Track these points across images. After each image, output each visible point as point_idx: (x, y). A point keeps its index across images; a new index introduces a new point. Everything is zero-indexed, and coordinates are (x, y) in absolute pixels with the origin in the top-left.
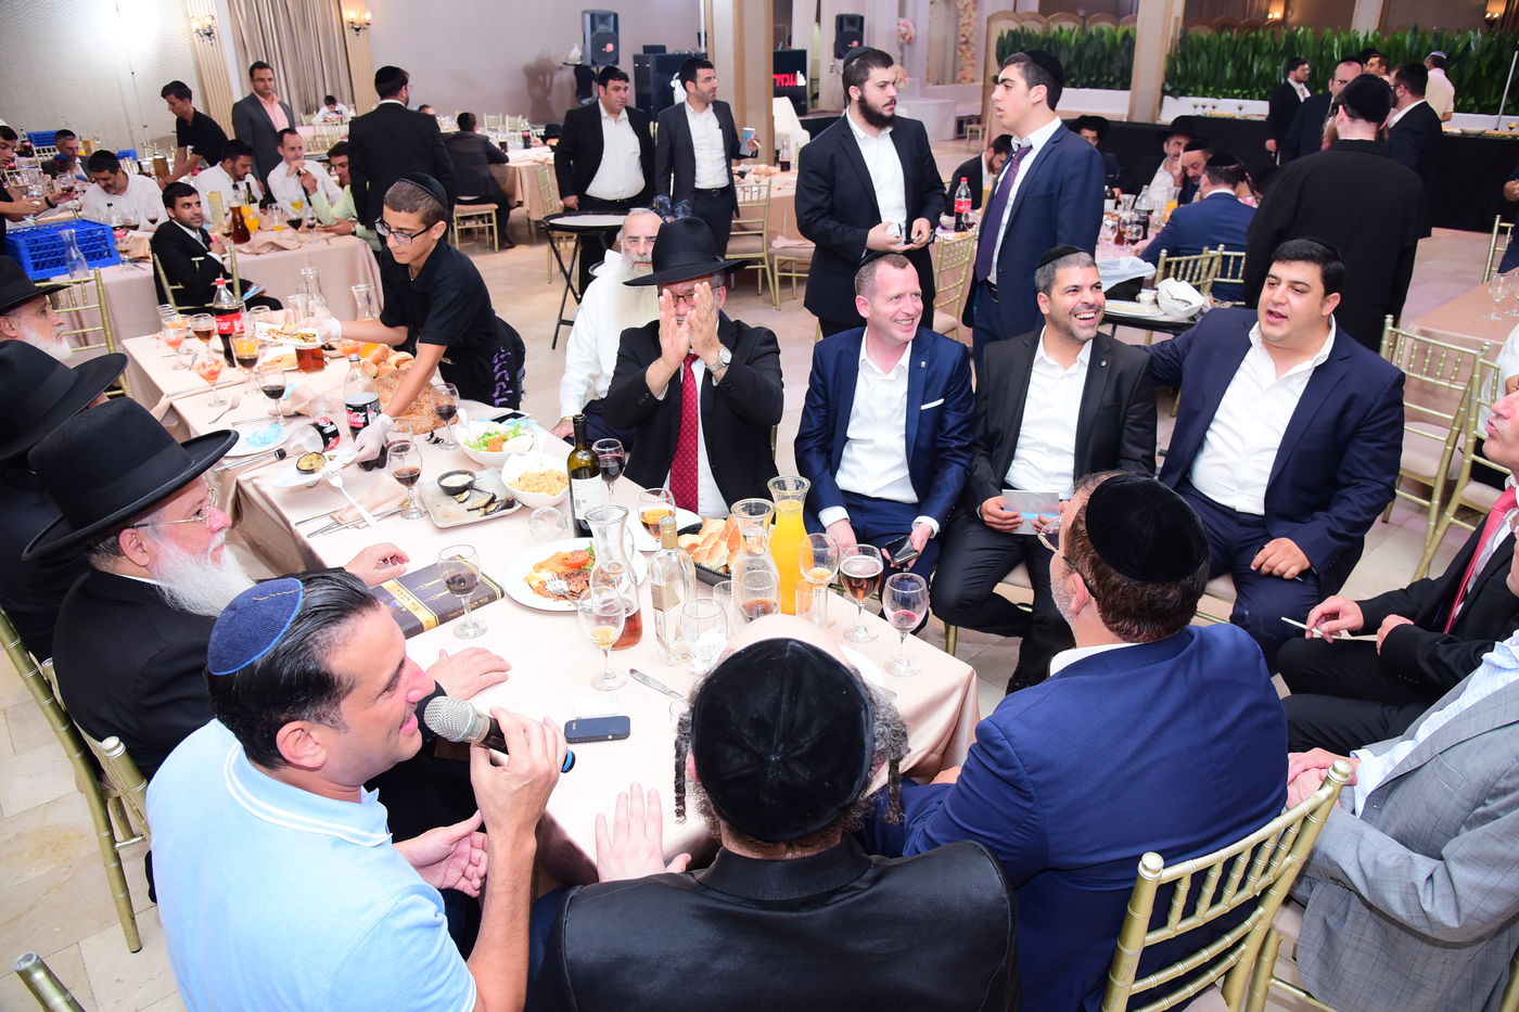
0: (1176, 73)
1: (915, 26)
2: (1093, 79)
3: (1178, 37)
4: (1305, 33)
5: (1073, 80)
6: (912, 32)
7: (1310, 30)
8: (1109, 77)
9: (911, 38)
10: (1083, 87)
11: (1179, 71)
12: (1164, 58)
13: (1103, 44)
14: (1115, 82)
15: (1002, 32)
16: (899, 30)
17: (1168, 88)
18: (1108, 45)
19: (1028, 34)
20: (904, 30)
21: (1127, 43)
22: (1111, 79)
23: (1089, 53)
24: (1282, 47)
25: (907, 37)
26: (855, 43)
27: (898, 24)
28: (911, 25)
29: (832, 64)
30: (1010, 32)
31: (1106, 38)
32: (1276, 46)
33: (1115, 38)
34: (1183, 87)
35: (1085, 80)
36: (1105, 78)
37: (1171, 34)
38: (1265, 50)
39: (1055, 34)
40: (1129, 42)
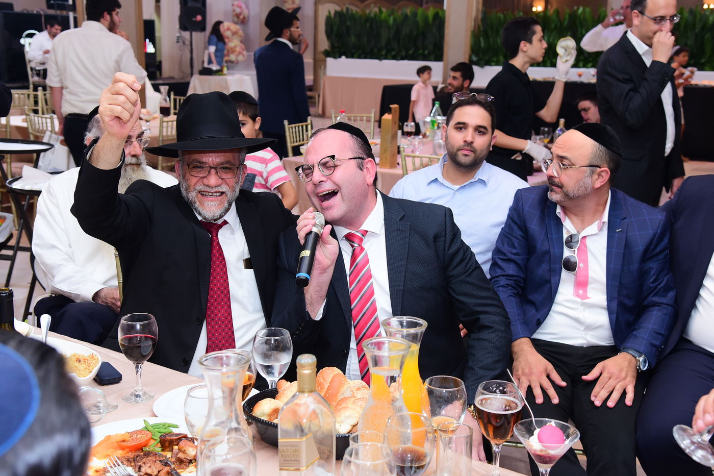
0: (480, 45)
1: (247, 7)
2: (411, 52)
3: (480, 16)
4: (584, 11)
5: (393, 53)
6: (246, 12)
7: (588, 10)
8: (424, 50)
9: (244, 18)
10: (403, 58)
11: (482, 45)
12: (469, 34)
13: (416, 23)
14: (429, 54)
15: (329, 12)
16: (234, 11)
17: (474, 59)
18: (421, 23)
19: (352, 14)
20: (238, 10)
21: (437, 22)
22: (426, 52)
23: (405, 31)
24: (566, 23)
25: (241, 17)
26: (199, 18)
27: (233, 5)
28: (244, 6)
29: (178, 35)
30: (336, 13)
31: (419, 18)
32: (562, 23)
33: (426, 18)
34: (487, 57)
35: (404, 53)
36: (421, 51)
37: (474, 14)
38: (553, 26)
39: (376, 15)
40: (439, 22)
